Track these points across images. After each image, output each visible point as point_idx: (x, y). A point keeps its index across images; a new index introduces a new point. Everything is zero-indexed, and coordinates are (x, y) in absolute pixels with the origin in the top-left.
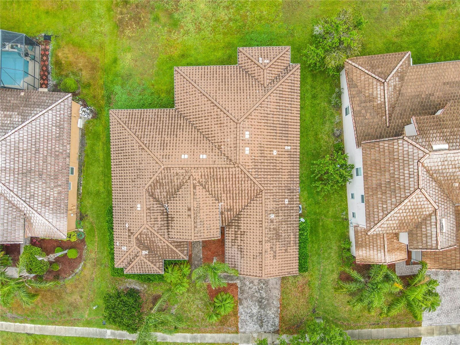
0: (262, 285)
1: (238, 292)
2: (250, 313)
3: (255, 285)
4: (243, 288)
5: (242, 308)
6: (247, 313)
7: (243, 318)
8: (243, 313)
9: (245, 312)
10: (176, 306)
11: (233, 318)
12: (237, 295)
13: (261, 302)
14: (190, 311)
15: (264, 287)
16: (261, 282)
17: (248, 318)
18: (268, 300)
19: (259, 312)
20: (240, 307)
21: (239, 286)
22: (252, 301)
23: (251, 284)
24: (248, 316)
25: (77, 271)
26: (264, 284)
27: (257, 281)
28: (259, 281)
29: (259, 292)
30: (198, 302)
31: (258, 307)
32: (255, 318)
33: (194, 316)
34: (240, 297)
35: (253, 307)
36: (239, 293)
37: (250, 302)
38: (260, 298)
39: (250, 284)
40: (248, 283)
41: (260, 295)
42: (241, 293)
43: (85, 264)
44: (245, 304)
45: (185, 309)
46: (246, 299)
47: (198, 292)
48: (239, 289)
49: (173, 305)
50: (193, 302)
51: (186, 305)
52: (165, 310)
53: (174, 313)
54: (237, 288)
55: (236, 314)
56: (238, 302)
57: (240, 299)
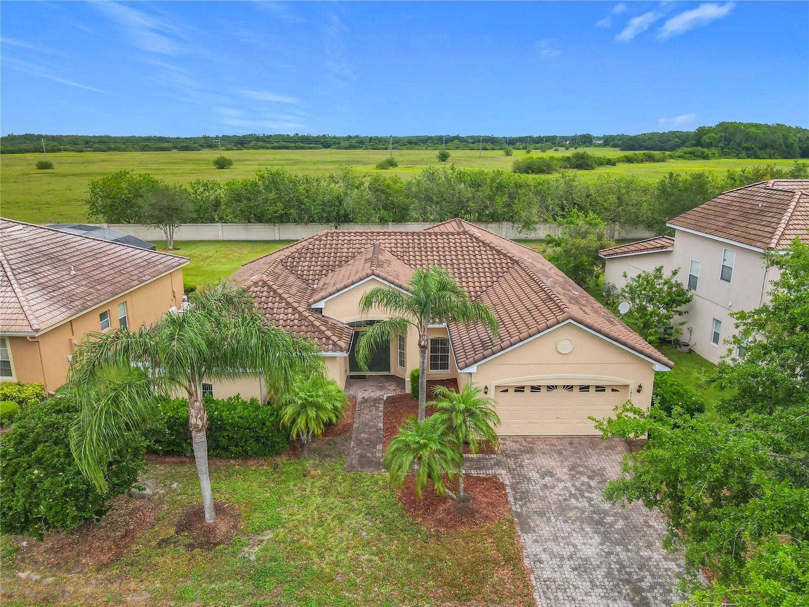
1: (506, 495)
2: (571, 558)
3: (559, 480)
4: (523, 486)
5: (536, 541)
6: (562, 558)
7: (547, 574)
8: (544, 556)
9: (553, 555)
10: (268, 536)
11: (505, 573)
12: (507, 502)
13: (600, 522)
14: (322, 549)
15: (593, 483)
17: (571, 575)
18: (626, 518)
19: (609, 554)
20: (527, 539)
21: (507, 482)
22: (565, 521)
23: (548, 479)
24: (567, 568)
26: (590, 478)
27: (565, 470)
28: (570, 470)
29: (583, 496)
30: (356, 520)
31: (597, 539)
32: (600, 574)
33: (336, 563)
34: (516, 508)
35: (577, 539)
36: (511, 499)
37: (560, 524)
38: (594, 512)
39: (543, 477)
40: (535, 475)
41: (591, 505)
42: (521, 499)
44: (545, 530)
45: (304, 540)
46: (542, 514)
47: (363, 494)
48: (508, 490)
49: (259, 531)
50: (340, 519)
51: (311, 530)
52: (216, 545)
53: (253, 558)
54: (501, 486)
55: (513, 559)
56: (511, 522)
57: (518, 515)
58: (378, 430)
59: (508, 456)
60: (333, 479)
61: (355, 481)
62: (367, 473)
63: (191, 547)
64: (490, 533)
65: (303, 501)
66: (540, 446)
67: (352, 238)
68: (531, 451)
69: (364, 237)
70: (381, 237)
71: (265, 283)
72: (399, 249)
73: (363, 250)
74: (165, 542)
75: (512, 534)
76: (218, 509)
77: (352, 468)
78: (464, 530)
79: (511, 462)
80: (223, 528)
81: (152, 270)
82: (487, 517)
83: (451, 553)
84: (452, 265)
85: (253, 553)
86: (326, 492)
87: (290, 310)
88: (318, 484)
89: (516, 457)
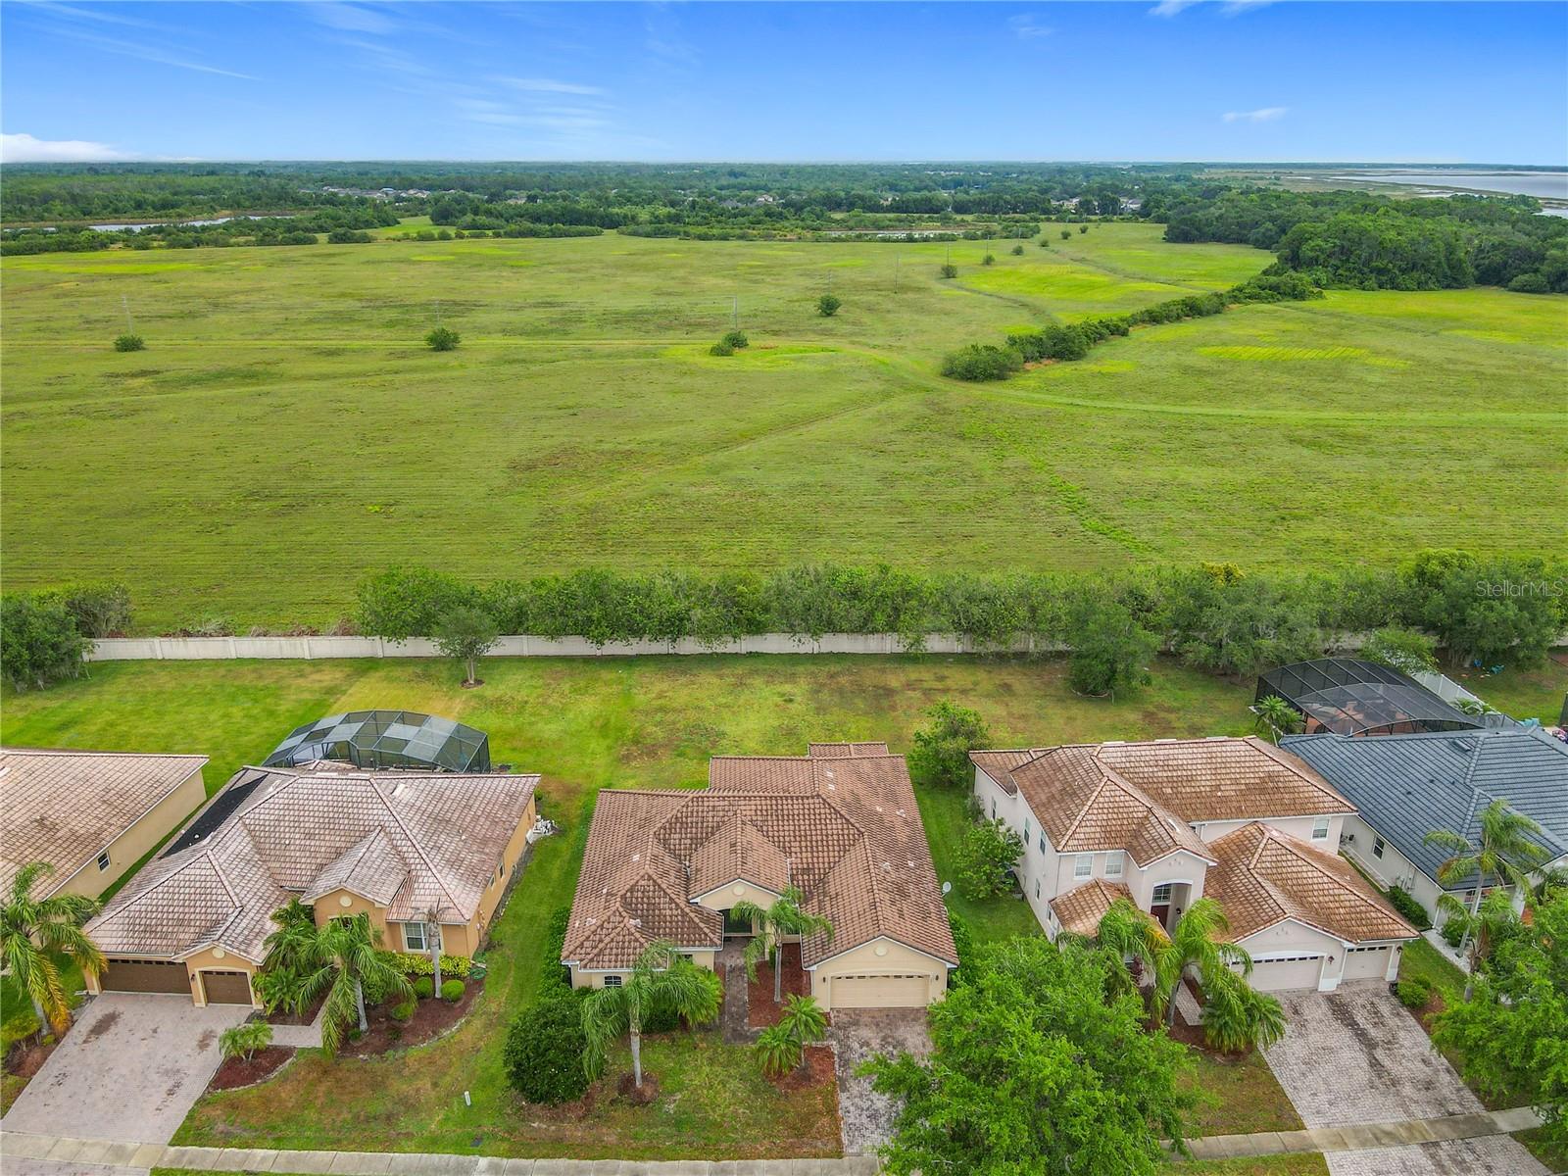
0: (891, 1049)
1: (834, 1063)
2: (868, 1109)
3: (872, 1049)
4: (847, 1055)
5: (848, 1098)
6: (862, 1110)
7: (851, 1120)
8: (852, 1109)
9: (857, 1108)
10: (679, 1096)
11: (826, 1120)
12: (834, 1069)
14: (714, 1106)
15: (895, 1053)
16: (888, 1043)
17: (865, 1120)
19: (892, 1106)
20: (843, 1097)
21: (836, 1052)
22: (870, 1083)
23: (865, 1048)
24: (864, 1116)
25: (446, 1033)
26: (894, 1047)
27: (878, 1040)
28: (882, 1040)
30: (733, 1084)
32: (883, 1119)
33: (723, 1115)
34: (838, 1073)
35: (875, 1096)
36: (837, 1066)
37: (866, 1085)
39: (861, 1046)
40: (856, 1046)
42: (843, 1066)
43: (468, 1022)
44: (855, 1089)
45: (702, 1099)
46: (855, 1077)
47: (737, 1064)
48: (836, 1058)
49: (672, 1093)
50: (723, 1083)
51: (705, 1091)
52: (648, 1103)
53: (672, 1112)
54: (831, 1055)
55: (832, 1110)
56: (835, 1084)
57: (840, 1078)
58: (745, 1003)
59: (839, 1028)
60: (715, 1052)
61: (731, 1053)
62: (738, 1045)
63: (632, 1105)
64: (820, 1093)
65: (697, 1069)
66: (865, 1019)
67: (717, 804)
68: (856, 1023)
69: (727, 803)
70: (743, 803)
71: (650, 878)
72: (759, 818)
73: (726, 819)
74: (613, 1102)
75: (833, 1093)
76: (644, 1078)
77: (727, 1041)
78: (803, 1090)
79: (841, 1033)
80: (649, 1092)
81: (517, 807)
82: (819, 1081)
83: (794, 1107)
84: (806, 836)
85: (671, 1108)
86: (711, 1061)
87: (673, 906)
88: (706, 1055)
89: (845, 1029)
